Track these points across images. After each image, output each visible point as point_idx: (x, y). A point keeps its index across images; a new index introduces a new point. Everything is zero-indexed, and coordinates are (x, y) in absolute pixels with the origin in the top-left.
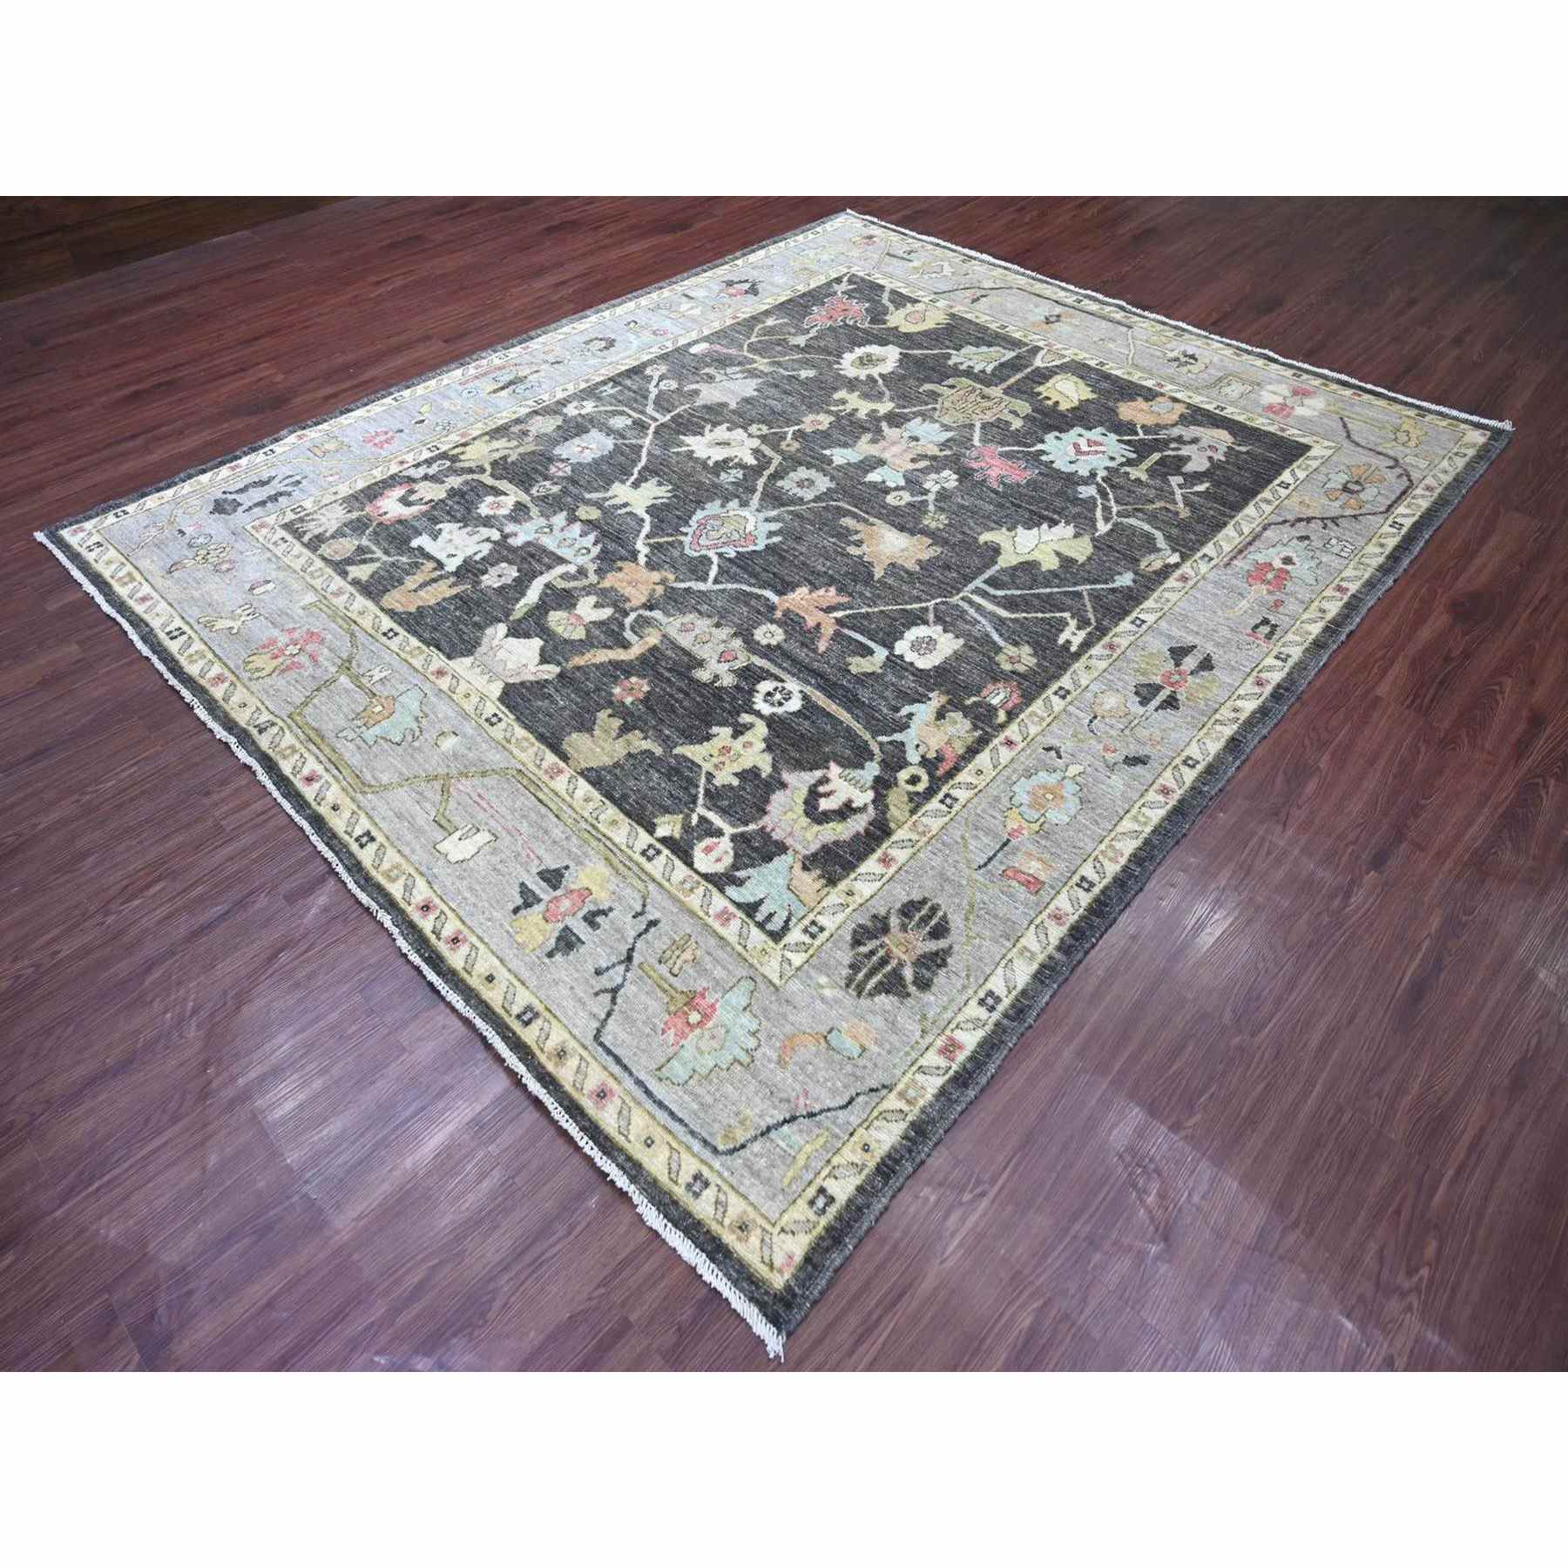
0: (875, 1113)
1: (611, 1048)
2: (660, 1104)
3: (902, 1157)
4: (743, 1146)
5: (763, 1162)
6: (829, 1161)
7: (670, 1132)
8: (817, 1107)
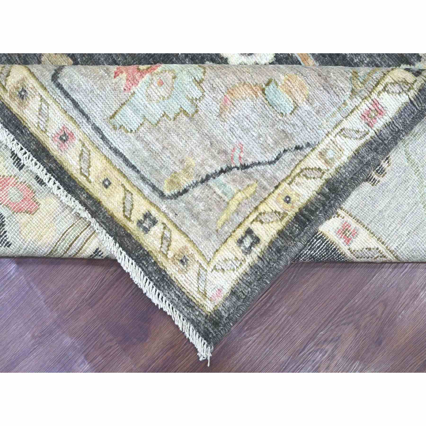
0: (298, 171)
1: (68, 91)
2: (116, 151)
3: (317, 209)
4: (185, 191)
5: (201, 206)
6: (256, 208)
7: (125, 176)
8: (250, 161)
